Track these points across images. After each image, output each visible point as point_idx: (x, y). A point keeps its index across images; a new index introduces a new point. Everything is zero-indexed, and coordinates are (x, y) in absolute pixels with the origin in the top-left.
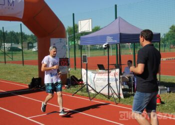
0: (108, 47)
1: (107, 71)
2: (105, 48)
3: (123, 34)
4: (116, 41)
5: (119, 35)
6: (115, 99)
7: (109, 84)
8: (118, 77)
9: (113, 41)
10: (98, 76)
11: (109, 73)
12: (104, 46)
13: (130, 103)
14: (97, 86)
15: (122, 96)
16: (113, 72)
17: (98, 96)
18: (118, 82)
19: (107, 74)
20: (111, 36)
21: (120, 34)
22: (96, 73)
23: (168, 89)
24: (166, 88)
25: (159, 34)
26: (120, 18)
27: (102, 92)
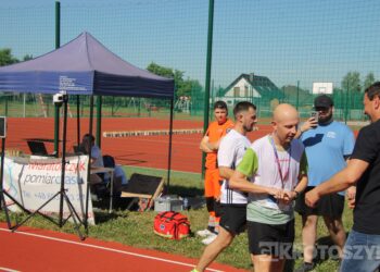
0: (65, 99)
1: (61, 159)
2: (58, 105)
3: (100, 73)
4: (83, 89)
5: (92, 76)
6: (78, 227)
7: (63, 191)
8: (84, 175)
9: (77, 89)
10: (29, 170)
11: (64, 163)
12: (56, 99)
13: (113, 236)
14: (28, 195)
15: (91, 220)
16: (73, 161)
17: (32, 220)
18: (84, 187)
19: (59, 166)
20: (70, 75)
21: (96, 73)
22: (24, 164)
23: (186, 201)
24: (181, 199)
25: (173, 81)
26: (88, 35)
27: (43, 211)
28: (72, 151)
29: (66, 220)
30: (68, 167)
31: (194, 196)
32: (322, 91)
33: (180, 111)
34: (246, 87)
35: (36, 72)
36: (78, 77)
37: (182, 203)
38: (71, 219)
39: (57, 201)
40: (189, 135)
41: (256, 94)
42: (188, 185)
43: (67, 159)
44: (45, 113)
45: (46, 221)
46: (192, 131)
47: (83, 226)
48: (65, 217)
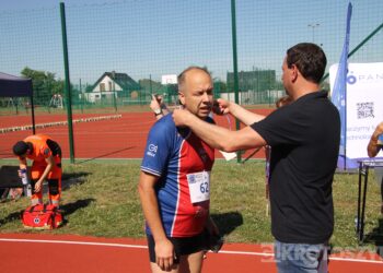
32: (169, 82)
33: (55, 107)
34: (110, 83)
41: (118, 88)
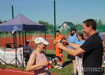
0: (15, 32)
1: (15, 49)
2: (14, 34)
4: (20, 29)
6: (21, 67)
7: (16, 58)
8: (22, 53)
10: (7, 52)
11: (16, 50)
12: (13, 32)
14: (7, 59)
16: (19, 49)
17: (8, 66)
18: (22, 56)
19: (15, 51)
20: (16, 26)
21: (23, 24)
22: (5, 51)
23: (51, 58)
24: (49, 58)
25: (45, 26)
26: (21, 14)
27: (11, 63)
28: (18, 47)
29: (18, 66)
30: (17, 51)
31: (53, 57)
33: (48, 33)
34: (66, 26)
35: (7, 25)
36: (19, 26)
37: (50, 59)
38: (19, 65)
39: (15, 61)
40: (51, 40)
41: (69, 27)
42: (51, 54)
43: (17, 49)
44: (11, 36)
45: (12, 66)
46: (52, 38)
47: (22, 67)
48: (17, 65)
